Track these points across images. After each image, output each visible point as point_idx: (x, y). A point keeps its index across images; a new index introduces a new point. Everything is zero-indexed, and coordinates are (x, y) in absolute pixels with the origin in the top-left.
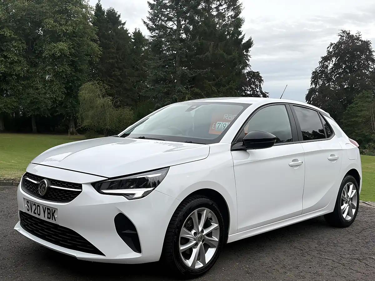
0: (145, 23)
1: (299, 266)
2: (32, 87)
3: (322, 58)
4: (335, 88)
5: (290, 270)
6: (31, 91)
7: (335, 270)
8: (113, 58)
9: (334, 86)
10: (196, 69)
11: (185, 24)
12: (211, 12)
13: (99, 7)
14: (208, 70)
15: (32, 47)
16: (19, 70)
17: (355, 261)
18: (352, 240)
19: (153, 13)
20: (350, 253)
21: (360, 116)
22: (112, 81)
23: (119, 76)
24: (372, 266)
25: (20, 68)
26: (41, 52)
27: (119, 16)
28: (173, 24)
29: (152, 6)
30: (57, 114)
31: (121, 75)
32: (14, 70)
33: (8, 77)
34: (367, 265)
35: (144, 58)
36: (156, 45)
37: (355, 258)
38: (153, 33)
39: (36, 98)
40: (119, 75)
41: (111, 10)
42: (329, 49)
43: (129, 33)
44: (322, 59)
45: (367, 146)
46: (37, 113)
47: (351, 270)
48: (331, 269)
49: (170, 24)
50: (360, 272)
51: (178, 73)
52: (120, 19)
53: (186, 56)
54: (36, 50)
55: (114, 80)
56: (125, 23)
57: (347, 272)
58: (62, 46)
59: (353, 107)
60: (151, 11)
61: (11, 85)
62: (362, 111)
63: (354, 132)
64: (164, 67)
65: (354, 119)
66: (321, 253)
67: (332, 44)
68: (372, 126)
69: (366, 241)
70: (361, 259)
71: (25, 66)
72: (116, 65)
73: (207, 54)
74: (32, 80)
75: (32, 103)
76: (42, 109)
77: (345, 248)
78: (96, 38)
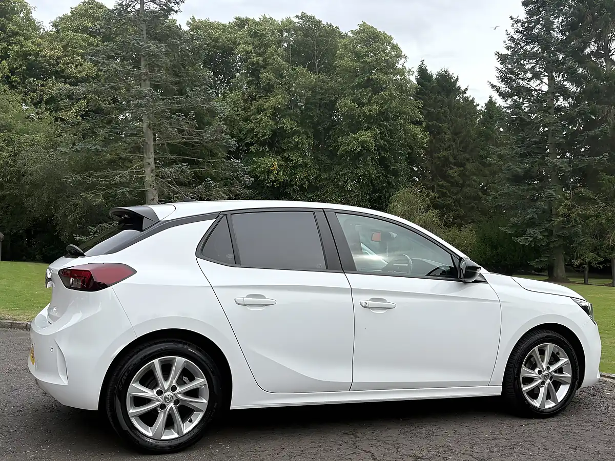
0: (493, 86)
12: (611, 55)
13: (422, 71)
16: (303, 179)
19: (504, 69)
23: (458, 177)
25: (305, 175)
26: (337, 148)
27: (457, 80)
28: (540, 84)
29: (503, 58)
32: (295, 178)
38: (508, 102)
40: (458, 175)
41: (444, 73)
43: (478, 105)
49: (534, 84)
52: (458, 84)
54: (329, 146)
56: (466, 89)
58: (365, 136)
60: (500, 67)
73: (604, 127)
78: (420, 118)
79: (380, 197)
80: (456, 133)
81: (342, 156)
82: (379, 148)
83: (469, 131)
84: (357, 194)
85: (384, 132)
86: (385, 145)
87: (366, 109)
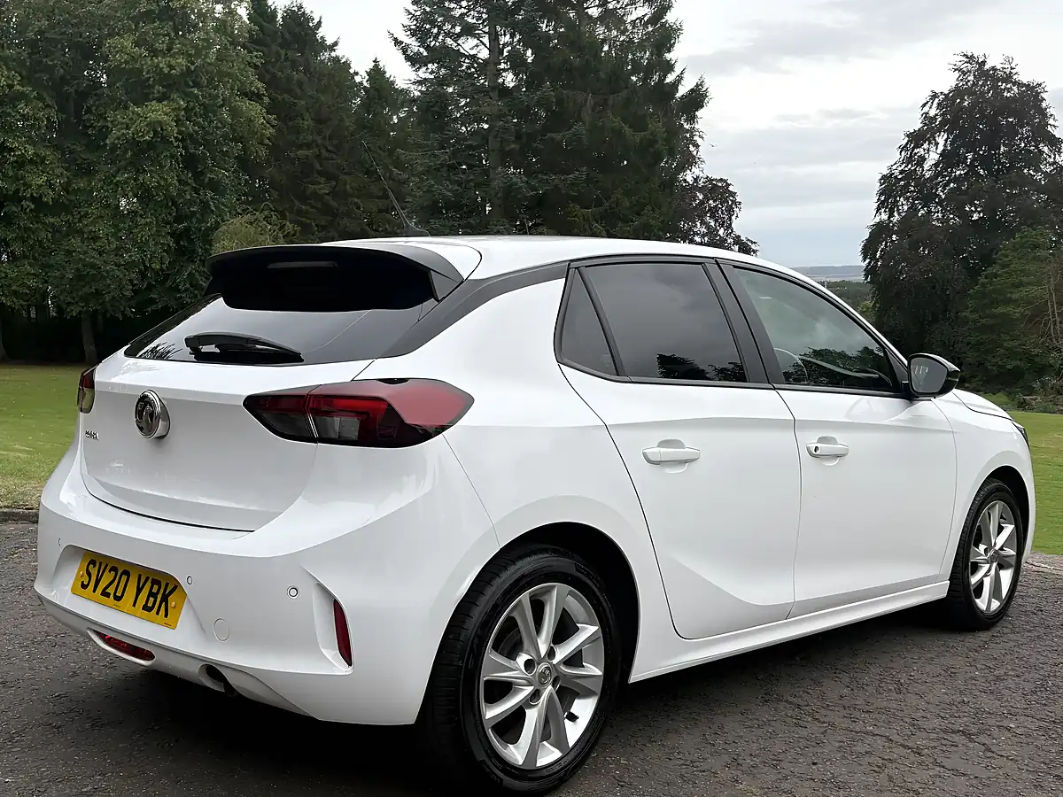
0: (397, 42)
1: (781, 757)
2: (81, 232)
3: (908, 136)
4: (944, 220)
5: (751, 772)
6: (76, 242)
7: (891, 770)
8: (308, 146)
9: (943, 216)
10: (546, 174)
11: (511, 44)
12: (587, 8)
14: (581, 174)
15: (78, 116)
16: (41, 185)
17: (957, 738)
18: (953, 670)
19: (418, 13)
20: (942, 715)
21: (1017, 300)
22: (307, 212)
23: (327, 197)
24: (1003, 753)
25: (44, 179)
26: (104, 132)
27: (319, 24)
28: (477, 46)
30: (154, 307)
31: (333, 193)
32: (25, 184)
33: (8, 205)
34: (990, 750)
35: (398, 143)
36: (432, 106)
37: (956, 727)
38: (420, 73)
39: (93, 266)
40: (328, 194)
41: (296, 9)
42: (926, 109)
43: (356, 74)
44: (907, 139)
45: (1037, 385)
46: (93, 306)
47: (938, 769)
48: (879, 767)
49: (468, 45)
50: (964, 775)
51: (495, 184)
52: (321, 33)
53: (518, 137)
54: (89, 127)
55: (312, 207)
56: (336, 44)
57: (925, 775)
58: (159, 112)
59: (996, 276)
60: (412, 8)
61: (19, 228)
62: (1020, 285)
63: (1001, 346)
64: (453, 168)
65: (1001, 310)
66: (857, 714)
67: (935, 96)
68: (1052, 330)
69: (996, 673)
70: (974, 731)
71: (58, 171)
72: (318, 167)
73: (578, 127)
74: (79, 213)
75: (80, 277)
76: (108, 298)
77: (929, 697)
78: (258, 89)
79: (187, 230)
80: (319, 121)
81: (114, 148)
82: (184, 138)
83: (342, 120)
84: (148, 220)
85: (193, 108)
86: (197, 133)
87: (162, 62)
